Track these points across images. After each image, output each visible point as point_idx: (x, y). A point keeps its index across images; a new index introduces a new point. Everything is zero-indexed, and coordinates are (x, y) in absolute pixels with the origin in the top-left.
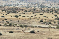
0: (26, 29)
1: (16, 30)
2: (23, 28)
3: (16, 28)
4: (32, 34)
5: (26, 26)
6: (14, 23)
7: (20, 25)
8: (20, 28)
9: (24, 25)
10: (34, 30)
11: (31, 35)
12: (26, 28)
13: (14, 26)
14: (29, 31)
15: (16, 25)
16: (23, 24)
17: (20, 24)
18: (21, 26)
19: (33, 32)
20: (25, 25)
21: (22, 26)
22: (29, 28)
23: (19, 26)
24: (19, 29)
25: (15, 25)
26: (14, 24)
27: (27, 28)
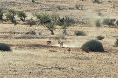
0: (65, 33)
1: (24, 38)
2: (51, 29)
3: (22, 28)
4: (90, 55)
5: (66, 22)
6: (15, 9)
7: (39, 17)
8: (38, 28)
9: (55, 17)
10: (101, 38)
11: (88, 59)
12: (64, 28)
13: (14, 22)
14: (79, 42)
15: (22, 15)
16: (50, 13)
17: (39, 13)
18: (45, 21)
19: (94, 47)
20: (62, 15)
21: (49, 21)
23: (35, 19)
24: (33, 33)
25: (16, 17)
26: (14, 12)
27: (71, 30)
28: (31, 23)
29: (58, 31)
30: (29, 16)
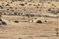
0: (32, 18)
1: (22, 19)
2: (29, 17)
3: (21, 17)
5: (32, 16)
6: (20, 12)
7: (26, 14)
8: (25, 17)
9: (30, 14)
11: (38, 25)
12: (32, 17)
13: (20, 15)
15: (22, 14)
16: (29, 13)
17: (26, 13)
18: (27, 15)
20: (32, 14)
21: (28, 15)
22: (35, 17)
23: (25, 15)
24: (24, 18)
25: (20, 14)
26: (20, 13)
27: (34, 18)
28: (24, 16)
29: (30, 18)
30: (23, 14)
